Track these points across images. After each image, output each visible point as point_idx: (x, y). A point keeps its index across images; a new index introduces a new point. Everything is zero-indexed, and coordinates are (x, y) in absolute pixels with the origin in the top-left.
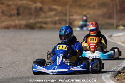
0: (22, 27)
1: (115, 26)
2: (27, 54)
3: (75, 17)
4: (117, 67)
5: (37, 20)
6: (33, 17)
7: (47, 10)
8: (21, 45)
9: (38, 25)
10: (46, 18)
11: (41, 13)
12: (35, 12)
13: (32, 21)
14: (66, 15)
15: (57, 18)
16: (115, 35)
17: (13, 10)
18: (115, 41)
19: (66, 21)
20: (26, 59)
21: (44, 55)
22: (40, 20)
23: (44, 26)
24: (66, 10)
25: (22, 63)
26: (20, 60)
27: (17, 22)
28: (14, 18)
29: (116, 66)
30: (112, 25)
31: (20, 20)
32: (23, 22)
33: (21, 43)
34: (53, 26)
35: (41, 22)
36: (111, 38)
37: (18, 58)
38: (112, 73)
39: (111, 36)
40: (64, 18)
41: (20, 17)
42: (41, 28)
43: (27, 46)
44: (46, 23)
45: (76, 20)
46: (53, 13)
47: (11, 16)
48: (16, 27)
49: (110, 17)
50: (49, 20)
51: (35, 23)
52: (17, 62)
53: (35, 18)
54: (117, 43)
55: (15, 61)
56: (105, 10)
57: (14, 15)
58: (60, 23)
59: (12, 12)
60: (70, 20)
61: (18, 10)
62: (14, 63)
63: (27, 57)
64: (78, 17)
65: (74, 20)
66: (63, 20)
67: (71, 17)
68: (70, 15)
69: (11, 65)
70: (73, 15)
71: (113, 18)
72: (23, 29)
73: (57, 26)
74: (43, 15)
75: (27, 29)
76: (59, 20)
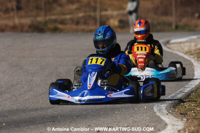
0: (26, 28)
1: (174, 26)
3: (109, 13)
4: (178, 92)
5: (47, 18)
6: (43, 13)
9: (51, 26)
10: (64, 14)
11: (55, 5)
13: (40, 19)
14: (95, 9)
15: (81, 15)
16: (173, 41)
18: (174, 50)
19: (95, 19)
20: (32, 80)
21: (60, 73)
22: (53, 17)
23: (60, 26)
24: (95, 2)
25: (25, 87)
26: (22, 81)
27: (17, 21)
28: (12, 14)
29: (176, 91)
30: (170, 25)
31: (20, 17)
32: (27, 21)
34: (74, 27)
35: (55, 21)
36: (168, 45)
37: (19, 79)
38: (170, 102)
39: (168, 42)
40: (92, 14)
41: (22, 13)
42: (55, 30)
43: (34, 59)
44: (62, 22)
45: (112, 17)
47: (7, 11)
48: (14, 29)
49: (166, 13)
50: (68, 17)
51: (46, 23)
52: (17, 84)
53: (46, 15)
54: (177, 54)
55: (15, 82)
57: (13, 10)
58: (85, 23)
59: (9, 5)
60: (101, 17)
61: (18, 1)
62: (12, 86)
63: (33, 77)
64: (115, 13)
65: (108, 18)
66: (90, 16)
67: (104, 13)
68: (101, 10)
69: (7, 89)
70: (106, 10)
71: (171, 14)
72: (27, 32)
73: (82, 27)
75: (33, 32)
76: (83, 17)
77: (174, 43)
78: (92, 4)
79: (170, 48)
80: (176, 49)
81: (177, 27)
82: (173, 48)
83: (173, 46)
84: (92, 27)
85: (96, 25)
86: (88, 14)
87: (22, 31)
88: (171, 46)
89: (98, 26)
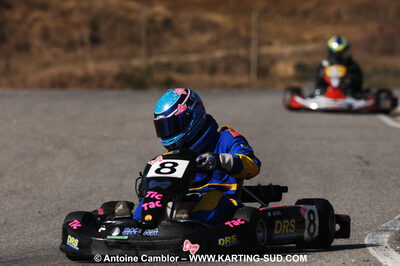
0: (109, 81)
3: (276, 49)
5: (153, 61)
6: (143, 51)
7: (186, 26)
9: (160, 76)
10: (184, 52)
11: (167, 35)
12: (148, 32)
13: (138, 62)
14: (247, 42)
15: (219, 54)
17: (77, 26)
19: (247, 62)
20: (120, 186)
22: (164, 59)
23: (178, 77)
24: (248, 27)
26: (101, 188)
27: (91, 67)
28: (81, 52)
31: (99, 59)
32: (111, 67)
33: (106, 134)
34: (206, 78)
35: (168, 66)
37: (94, 183)
40: (242, 52)
41: (102, 50)
42: (169, 85)
44: (183, 69)
45: (281, 58)
46: (205, 38)
47: (71, 46)
48: (86, 82)
49: (390, 50)
50: (194, 58)
51: (149, 70)
52: (90, 193)
53: (149, 55)
55: (86, 189)
56: (372, 27)
57: (82, 44)
58: (228, 70)
59: (76, 35)
60: (260, 58)
61: (94, 26)
62: (82, 196)
63: (123, 178)
64: (288, 50)
65: (273, 60)
66: (237, 58)
67: (265, 50)
68: (260, 44)
69: (71, 203)
70: (270, 44)
72: (112, 87)
73: (220, 78)
74: (175, 42)
75: (123, 88)
76: (225, 59)
78: (243, 32)
84: (243, 79)
85: (249, 74)
86: (234, 51)
87: (101, 86)
89: (253, 76)
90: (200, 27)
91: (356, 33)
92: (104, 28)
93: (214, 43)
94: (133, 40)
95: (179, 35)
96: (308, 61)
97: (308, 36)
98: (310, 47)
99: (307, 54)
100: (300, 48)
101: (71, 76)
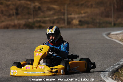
0: (21, 26)
1: (113, 24)
2: (26, 53)
3: (73, 16)
4: (115, 64)
5: (35, 20)
6: (32, 17)
7: (45, 9)
8: (20, 44)
9: (37, 25)
10: (45, 17)
11: (39, 12)
12: (33, 11)
13: (30, 20)
14: (64, 14)
15: (55, 18)
16: (112, 33)
17: (12, 10)
18: (113, 39)
19: (64, 20)
22: (39, 19)
23: (43, 25)
24: (64, 9)
26: (19, 59)
27: (16, 22)
28: (13, 17)
30: (110, 23)
31: (19, 19)
32: (22, 22)
33: (21, 43)
35: (40, 21)
36: (109, 36)
37: (17, 58)
39: (109, 34)
40: (63, 17)
41: (19, 17)
42: (40, 27)
43: (27, 45)
44: (44, 22)
45: (75, 18)
46: (51, 13)
47: (10, 16)
48: (15, 27)
49: (108, 16)
50: (48, 19)
51: (34, 22)
53: (34, 18)
54: (115, 41)
57: (13, 15)
58: (58, 23)
59: (11, 12)
60: (68, 19)
61: (17, 9)
63: (26, 56)
64: (76, 16)
65: (72, 19)
66: (61, 18)
67: (69, 16)
70: (71, 14)
71: (111, 17)
72: (22, 28)
74: (42, 14)
75: (26, 28)
76: (57, 19)
77: (113, 35)
78: (63, 11)
79: (110, 38)
80: (114, 38)
81: (115, 25)
82: (112, 38)
83: (112, 36)
85: (65, 24)
86: (60, 17)
87: (19, 28)
88: (111, 36)
89: (66, 24)
90: (50, 9)
91: (97, 11)
92: (20, 10)
93: (54, 14)
94: (29, 14)
95: (43, 12)
96: (83, 20)
97: (82, 12)
98: (83, 15)
99: (82, 17)
100: (80, 15)
101: (10, 25)
